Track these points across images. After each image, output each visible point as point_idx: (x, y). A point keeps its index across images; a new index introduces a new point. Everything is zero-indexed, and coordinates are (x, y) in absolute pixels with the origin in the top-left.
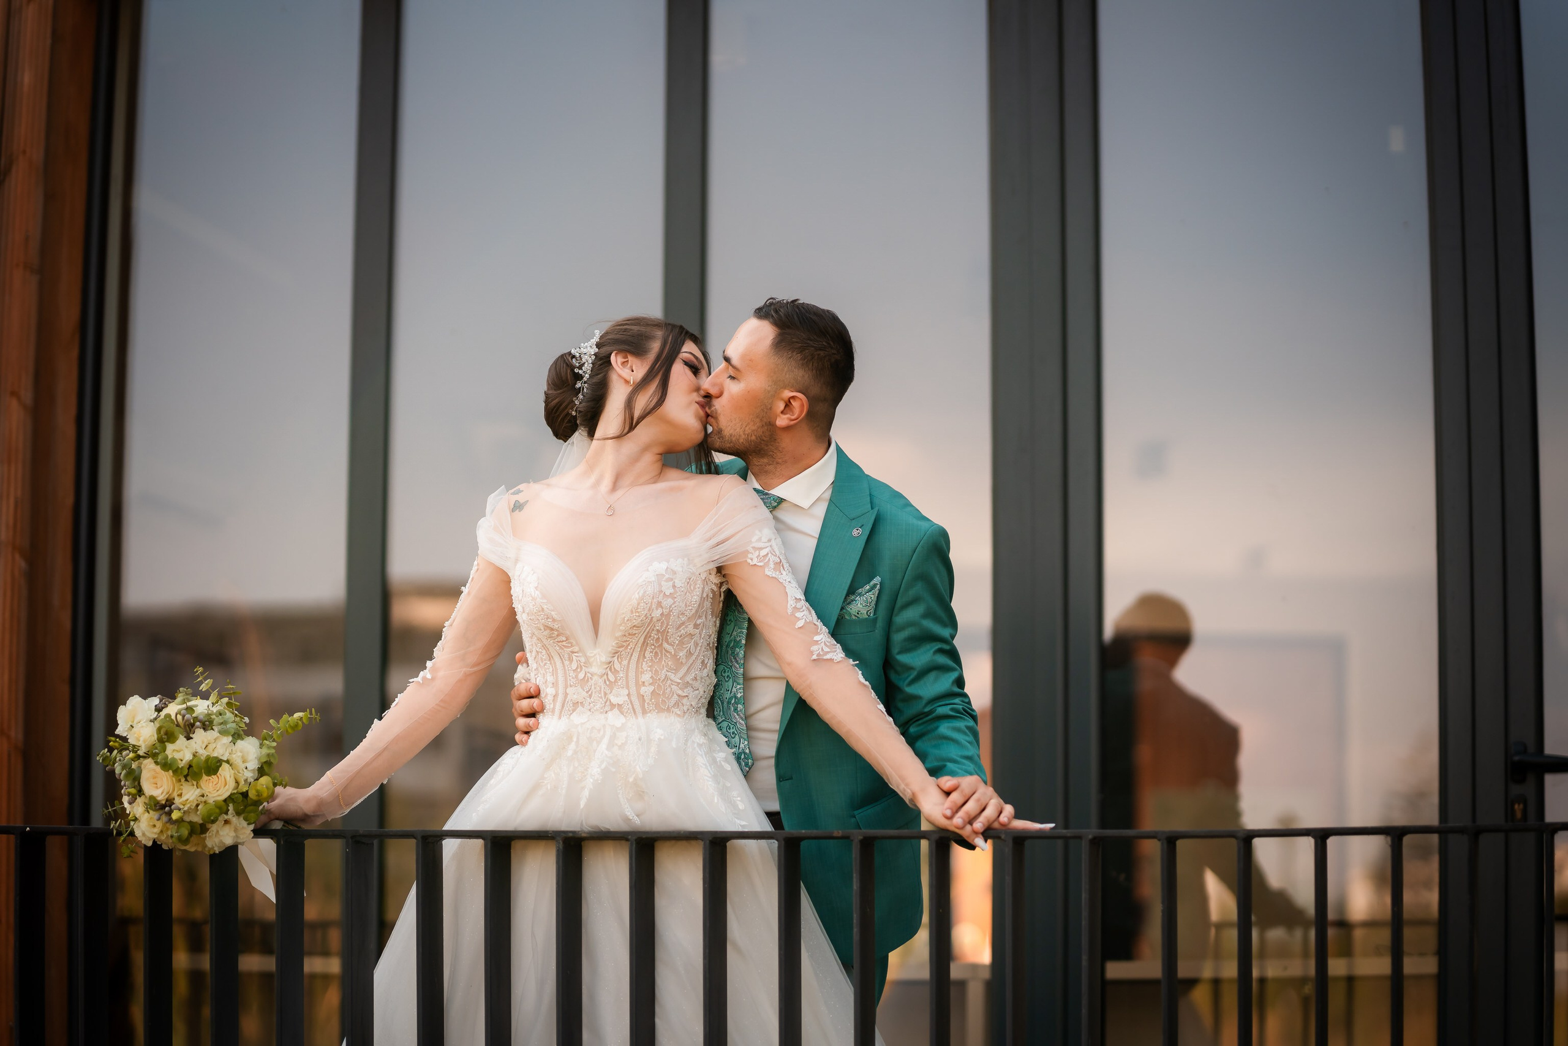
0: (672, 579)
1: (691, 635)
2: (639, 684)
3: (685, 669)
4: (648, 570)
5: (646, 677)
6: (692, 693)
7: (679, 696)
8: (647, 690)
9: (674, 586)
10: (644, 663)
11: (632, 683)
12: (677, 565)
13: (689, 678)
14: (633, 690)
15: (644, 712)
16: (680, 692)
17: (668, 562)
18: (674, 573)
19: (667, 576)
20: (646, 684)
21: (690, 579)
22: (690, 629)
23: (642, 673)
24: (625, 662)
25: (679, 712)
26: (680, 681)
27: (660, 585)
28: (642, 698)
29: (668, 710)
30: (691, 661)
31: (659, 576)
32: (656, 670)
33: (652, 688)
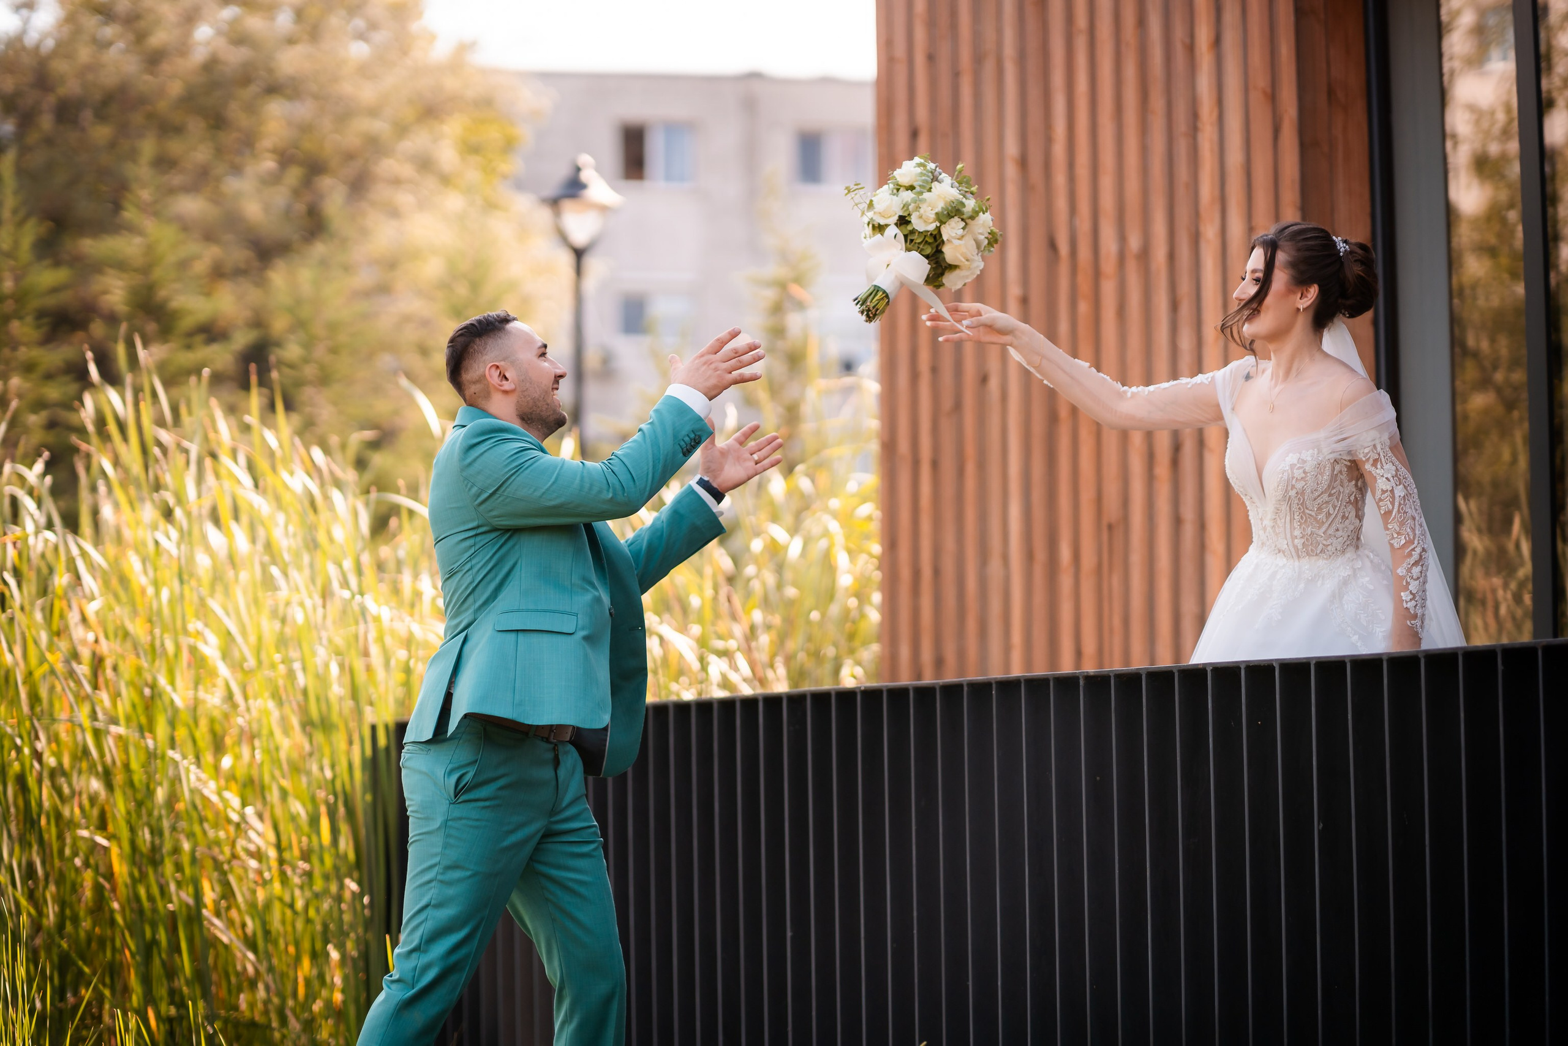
0: (1303, 467)
1: (1327, 502)
2: (1294, 538)
3: (1327, 525)
4: (1284, 460)
5: (1297, 533)
6: (1335, 541)
7: (1324, 545)
8: (1299, 542)
9: (1305, 472)
10: (1295, 523)
11: (1289, 535)
12: (1308, 455)
13: (1331, 531)
14: (1290, 540)
15: (1299, 557)
16: (1325, 542)
17: (1300, 454)
18: (1304, 462)
19: (1298, 465)
20: (1298, 537)
21: (1319, 465)
22: (1325, 497)
23: (1295, 529)
24: (1283, 521)
25: (1325, 557)
26: (1323, 535)
27: (1293, 473)
28: (1295, 547)
29: (1316, 555)
30: (1331, 519)
31: (1292, 466)
32: (1304, 528)
33: (1303, 540)
